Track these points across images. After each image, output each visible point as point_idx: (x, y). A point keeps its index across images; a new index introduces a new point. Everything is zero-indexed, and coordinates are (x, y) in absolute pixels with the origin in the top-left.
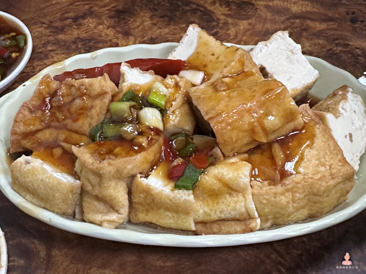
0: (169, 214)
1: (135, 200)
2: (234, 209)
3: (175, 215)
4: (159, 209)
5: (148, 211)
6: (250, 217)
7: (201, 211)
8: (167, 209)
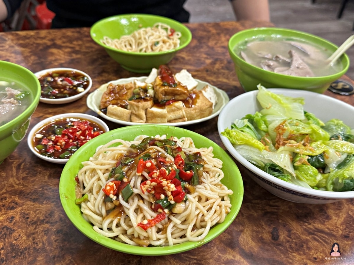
0: (159, 119)
1: (148, 116)
2: (179, 115)
3: (161, 119)
4: (156, 117)
5: (152, 119)
6: (184, 117)
7: (169, 116)
8: (159, 117)
